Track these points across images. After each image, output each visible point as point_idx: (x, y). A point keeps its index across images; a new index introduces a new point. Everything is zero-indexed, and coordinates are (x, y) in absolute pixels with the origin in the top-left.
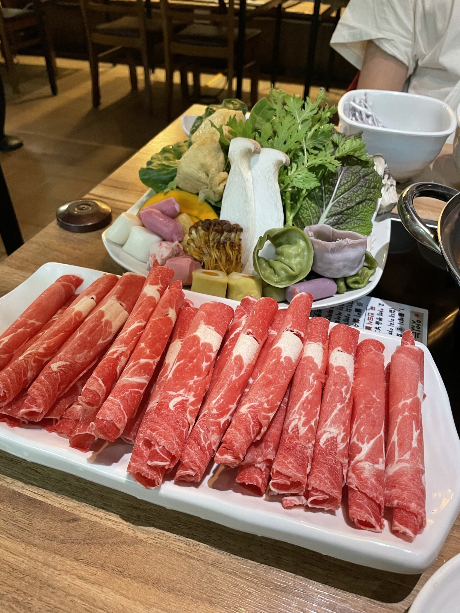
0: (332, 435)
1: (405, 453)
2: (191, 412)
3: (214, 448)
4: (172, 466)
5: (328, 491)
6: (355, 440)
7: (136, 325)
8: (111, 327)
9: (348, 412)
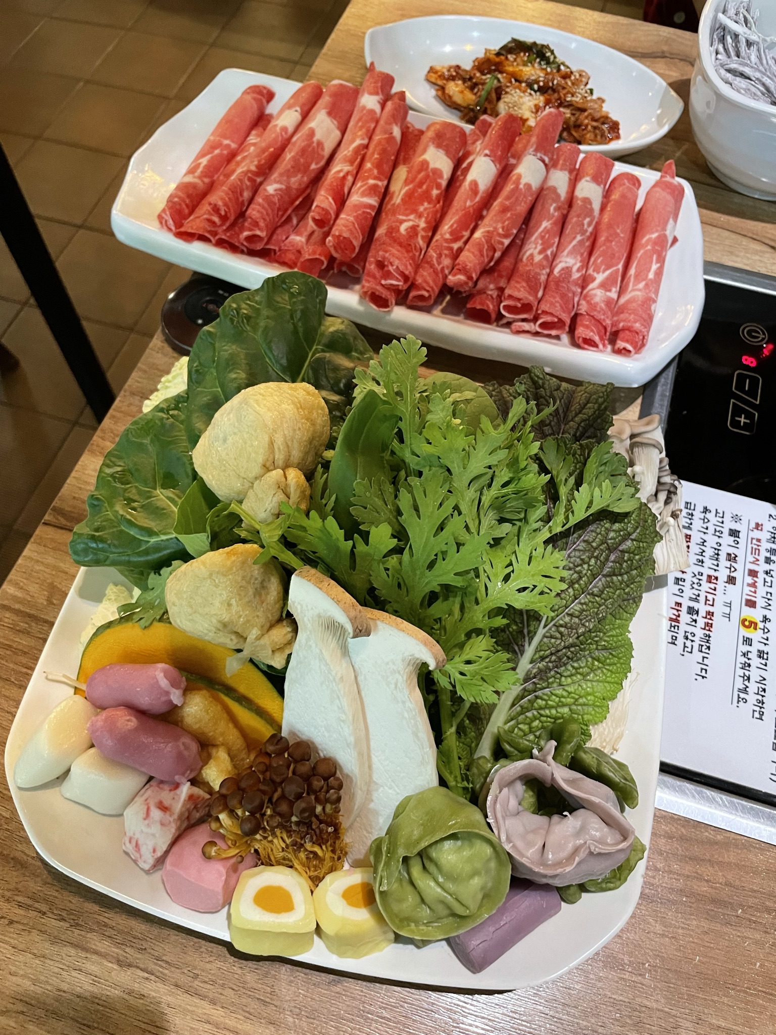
0: (568, 265)
1: (640, 283)
2: (423, 237)
3: (447, 272)
4: (405, 287)
5: (557, 314)
6: (590, 271)
7: (358, 142)
8: (323, 149)
9: (588, 244)
